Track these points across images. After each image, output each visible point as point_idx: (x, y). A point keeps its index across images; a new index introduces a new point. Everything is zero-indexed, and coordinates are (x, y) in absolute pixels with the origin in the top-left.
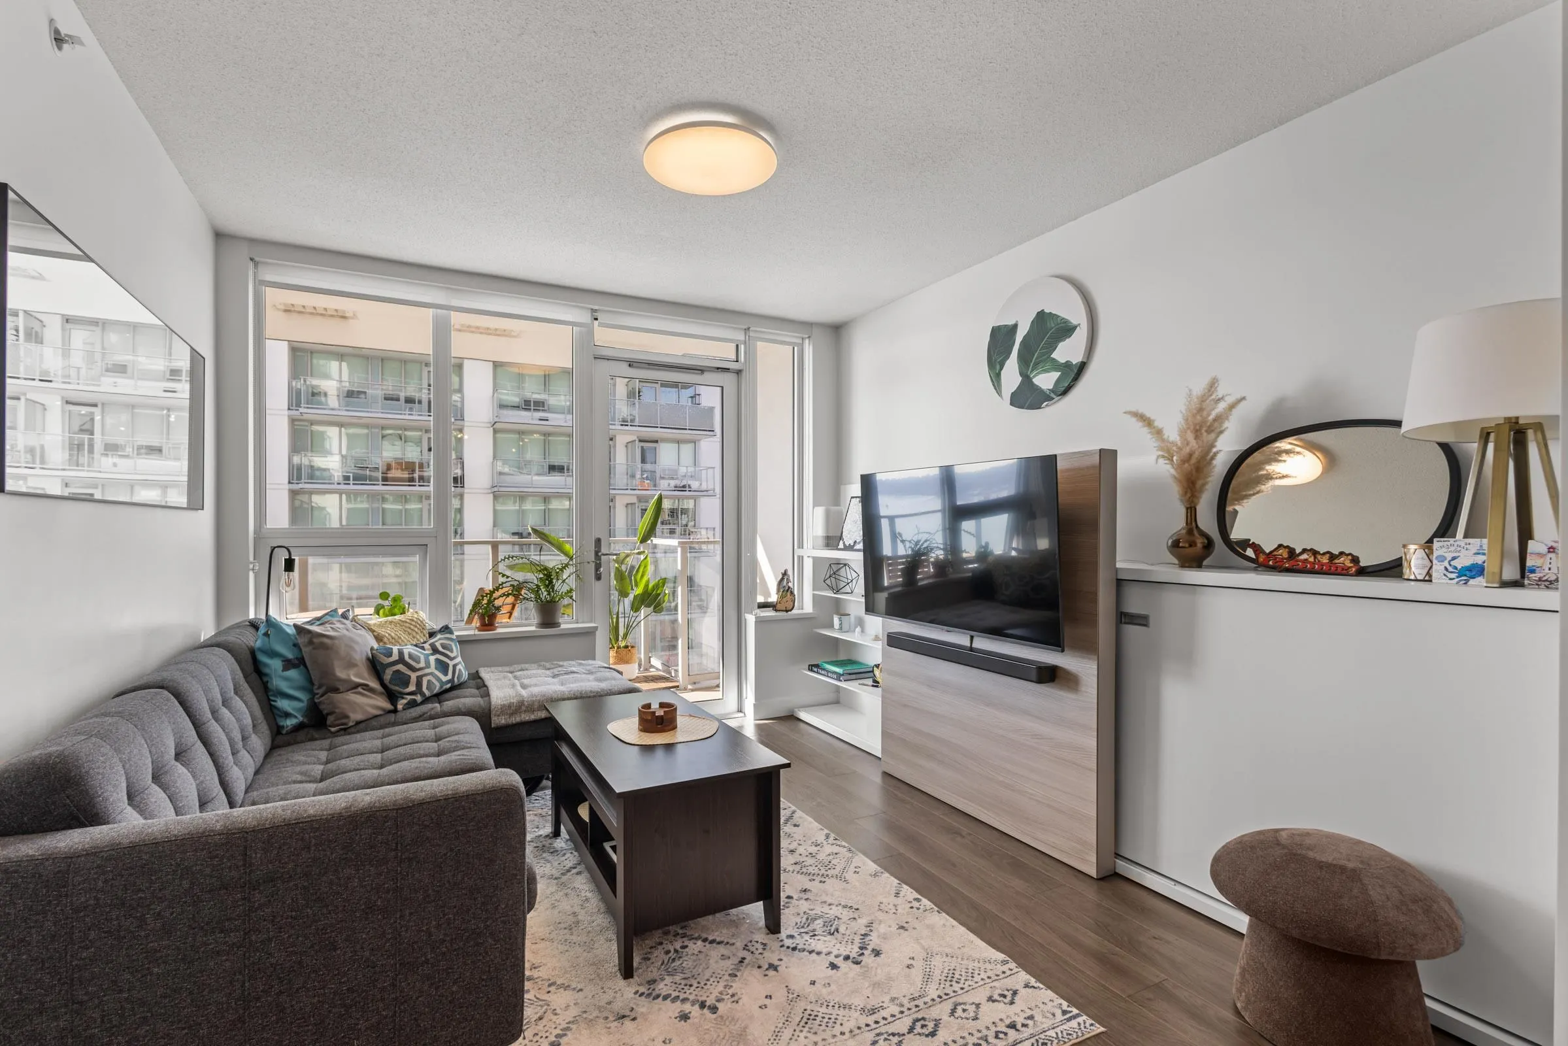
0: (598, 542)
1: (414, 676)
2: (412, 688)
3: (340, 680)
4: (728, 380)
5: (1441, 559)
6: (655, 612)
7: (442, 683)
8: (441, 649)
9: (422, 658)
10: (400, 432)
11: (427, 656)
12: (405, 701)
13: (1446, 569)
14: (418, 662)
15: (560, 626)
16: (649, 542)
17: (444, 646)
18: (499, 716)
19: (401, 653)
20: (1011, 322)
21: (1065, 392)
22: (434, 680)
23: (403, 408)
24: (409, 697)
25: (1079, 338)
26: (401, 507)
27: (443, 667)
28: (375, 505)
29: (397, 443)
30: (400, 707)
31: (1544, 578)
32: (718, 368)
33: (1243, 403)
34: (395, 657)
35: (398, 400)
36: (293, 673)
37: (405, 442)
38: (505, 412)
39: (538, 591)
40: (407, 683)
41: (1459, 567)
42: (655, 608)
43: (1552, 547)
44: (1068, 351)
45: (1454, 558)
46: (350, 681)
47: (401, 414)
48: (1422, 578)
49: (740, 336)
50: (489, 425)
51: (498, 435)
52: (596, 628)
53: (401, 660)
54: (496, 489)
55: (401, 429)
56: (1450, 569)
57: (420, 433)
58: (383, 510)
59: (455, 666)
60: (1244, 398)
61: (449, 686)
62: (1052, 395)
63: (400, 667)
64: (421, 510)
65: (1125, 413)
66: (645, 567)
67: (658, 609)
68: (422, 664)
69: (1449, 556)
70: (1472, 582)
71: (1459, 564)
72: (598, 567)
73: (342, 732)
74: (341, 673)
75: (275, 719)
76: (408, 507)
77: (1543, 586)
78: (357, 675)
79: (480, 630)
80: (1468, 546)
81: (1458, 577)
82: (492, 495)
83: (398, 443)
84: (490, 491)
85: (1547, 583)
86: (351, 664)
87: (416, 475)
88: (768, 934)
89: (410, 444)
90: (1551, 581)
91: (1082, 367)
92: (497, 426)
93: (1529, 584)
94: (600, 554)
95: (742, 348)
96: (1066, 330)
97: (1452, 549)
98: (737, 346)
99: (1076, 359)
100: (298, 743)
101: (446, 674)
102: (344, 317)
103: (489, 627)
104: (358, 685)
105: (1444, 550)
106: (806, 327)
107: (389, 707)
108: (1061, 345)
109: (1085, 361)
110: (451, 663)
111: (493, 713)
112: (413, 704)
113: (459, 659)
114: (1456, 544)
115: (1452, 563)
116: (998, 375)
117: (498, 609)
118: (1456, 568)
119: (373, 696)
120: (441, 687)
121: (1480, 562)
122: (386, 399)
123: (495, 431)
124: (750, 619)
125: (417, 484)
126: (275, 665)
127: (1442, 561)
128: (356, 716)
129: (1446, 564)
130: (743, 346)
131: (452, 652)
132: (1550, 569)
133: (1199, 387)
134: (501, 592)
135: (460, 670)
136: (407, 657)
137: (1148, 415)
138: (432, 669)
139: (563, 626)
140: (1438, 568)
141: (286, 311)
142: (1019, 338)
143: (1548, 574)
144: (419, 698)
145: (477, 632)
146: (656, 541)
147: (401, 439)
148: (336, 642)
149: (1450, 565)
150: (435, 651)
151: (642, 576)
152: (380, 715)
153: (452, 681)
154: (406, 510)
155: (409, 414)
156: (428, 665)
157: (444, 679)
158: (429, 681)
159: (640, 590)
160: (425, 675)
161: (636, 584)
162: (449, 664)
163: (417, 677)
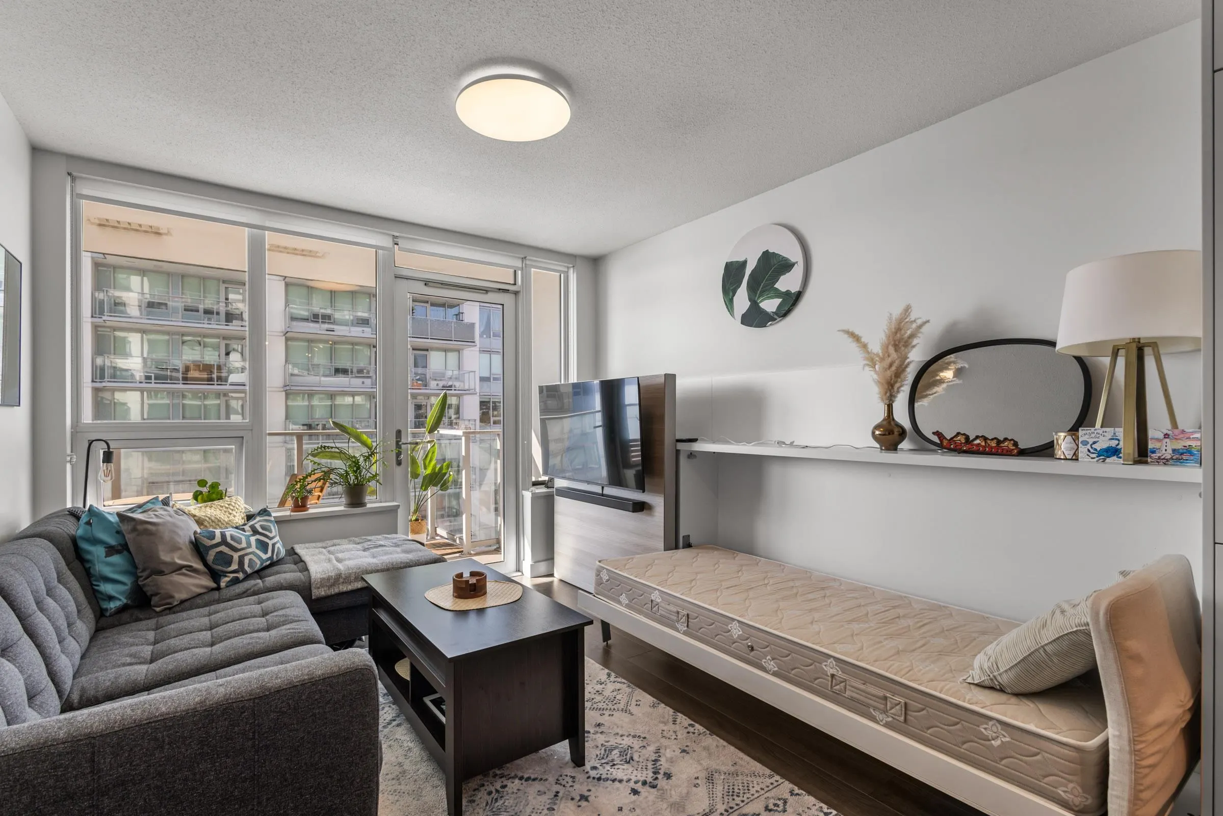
0: (399, 433)
1: (236, 556)
2: (234, 566)
3: (165, 563)
4: (507, 299)
5: (1085, 443)
6: (442, 490)
7: (262, 561)
8: (260, 530)
9: (243, 539)
10: (199, 339)
11: (248, 537)
12: (227, 579)
13: (1089, 451)
14: (240, 542)
15: (366, 506)
16: (436, 432)
17: (263, 527)
18: (319, 588)
19: (223, 535)
20: (742, 259)
21: (785, 315)
22: (255, 558)
23: (202, 318)
24: (232, 575)
25: (797, 273)
26: (200, 403)
27: (263, 546)
28: (175, 401)
29: (197, 348)
30: (223, 584)
31: (1162, 457)
32: (500, 289)
33: (927, 324)
34: (218, 539)
35: (197, 311)
36: (116, 559)
37: (204, 347)
38: (295, 323)
39: (347, 476)
40: (229, 563)
41: (1098, 449)
42: (442, 486)
43: (1166, 434)
44: (788, 283)
45: (1094, 443)
46: (175, 563)
47: (200, 323)
48: (1070, 458)
49: (518, 264)
50: (282, 334)
51: (289, 343)
52: (398, 506)
53: (224, 542)
54: (288, 388)
55: (200, 336)
56: (1092, 451)
57: (219, 340)
58: (183, 405)
59: (274, 545)
60: (928, 321)
61: (268, 563)
62: (776, 317)
63: (223, 548)
64: (219, 405)
65: (838, 331)
66: (433, 453)
67: (444, 487)
68: (244, 545)
69: (1091, 441)
70: (1108, 460)
71: (1098, 447)
72: (398, 454)
73: (168, 612)
74: (165, 557)
75: (98, 602)
76: (206, 403)
77: (1161, 463)
78: (180, 558)
79: (293, 511)
80: (1105, 433)
81: (1097, 457)
82: (284, 393)
83: (198, 348)
84: (282, 389)
85: (1164, 461)
86: (175, 548)
87: (215, 376)
88: (574, 767)
89: (209, 349)
90: (1167, 459)
91: (799, 296)
92: (288, 335)
93: (1151, 462)
94: (400, 443)
95: (519, 273)
96: (786, 266)
97: (1093, 435)
98: (515, 271)
99: (795, 288)
100: (122, 624)
101: (266, 552)
102: (158, 234)
103: (302, 508)
104: (182, 567)
105: (1087, 436)
106: (571, 258)
107: (214, 585)
108: (782, 278)
109: (801, 290)
110: (270, 543)
111: (313, 586)
112: (236, 581)
113: (277, 538)
114: (1096, 432)
115: (1093, 446)
116: (731, 300)
117: (310, 492)
118: (1096, 450)
119: (197, 576)
120: (262, 564)
121: (1114, 446)
122: (185, 310)
123: (287, 340)
124: (527, 496)
125: (216, 383)
126: (98, 552)
127: (1086, 445)
128: (180, 596)
129: (1089, 447)
130: (520, 272)
131: (271, 532)
132: (1166, 450)
133: (897, 312)
134: (313, 477)
135: (278, 548)
136: (229, 539)
137: (857, 332)
138: (254, 549)
139: (369, 506)
140: (1083, 450)
141: (100, 225)
142: (748, 272)
143: (1164, 454)
144: (241, 576)
145: (291, 513)
146: (443, 431)
147: (200, 345)
148: (160, 528)
149: (1092, 448)
150: (255, 532)
151: (431, 461)
152: (204, 593)
153: (271, 558)
154: (205, 406)
155: (208, 324)
156: (249, 545)
157: (264, 557)
158: (250, 560)
159: (429, 471)
160: (247, 554)
161: (425, 468)
162: (268, 544)
163: (239, 557)
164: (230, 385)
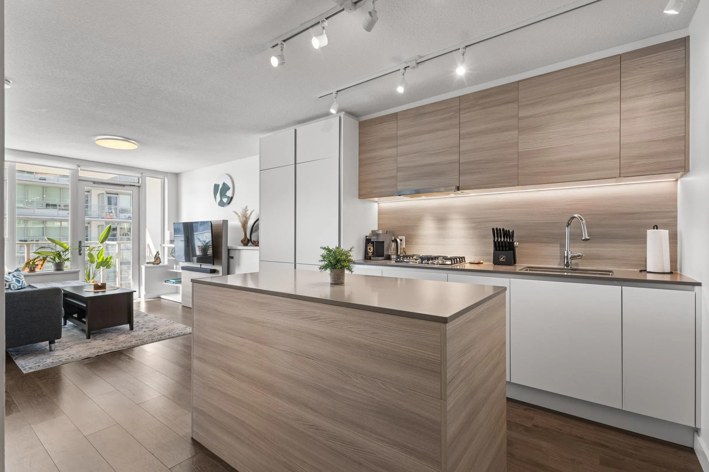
0: (80, 242)
1: (8, 284)
2: (7, 287)
4: (135, 189)
6: (107, 268)
7: (18, 286)
8: (17, 276)
9: (10, 279)
11: (12, 278)
14: (9, 279)
16: (105, 243)
17: (17, 275)
20: (218, 184)
21: (229, 203)
22: (15, 285)
25: (231, 190)
27: (19, 282)
32: (131, 185)
33: (254, 212)
39: (54, 259)
42: (106, 267)
44: (229, 194)
49: (140, 175)
52: (79, 271)
59: (22, 281)
60: (254, 210)
61: (20, 287)
62: (226, 204)
66: (102, 252)
67: (108, 267)
68: (10, 280)
72: (80, 250)
79: (29, 272)
88: (130, 331)
91: (232, 198)
94: (81, 246)
95: (140, 179)
96: (228, 189)
98: (139, 178)
99: (230, 196)
103: (33, 271)
106: (165, 174)
108: (228, 192)
109: (232, 196)
110: (21, 281)
113: (24, 279)
116: (216, 197)
117: (37, 265)
120: (18, 287)
124: (143, 267)
130: (141, 179)
131: (21, 277)
133: (244, 207)
134: (39, 259)
135: (24, 283)
137: (236, 211)
138: (14, 281)
139: (65, 271)
142: (220, 188)
145: (27, 273)
146: (107, 242)
150: (14, 277)
151: (101, 255)
153: (21, 286)
156: (13, 281)
157: (19, 285)
159: (100, 260)
161: (98, 258)
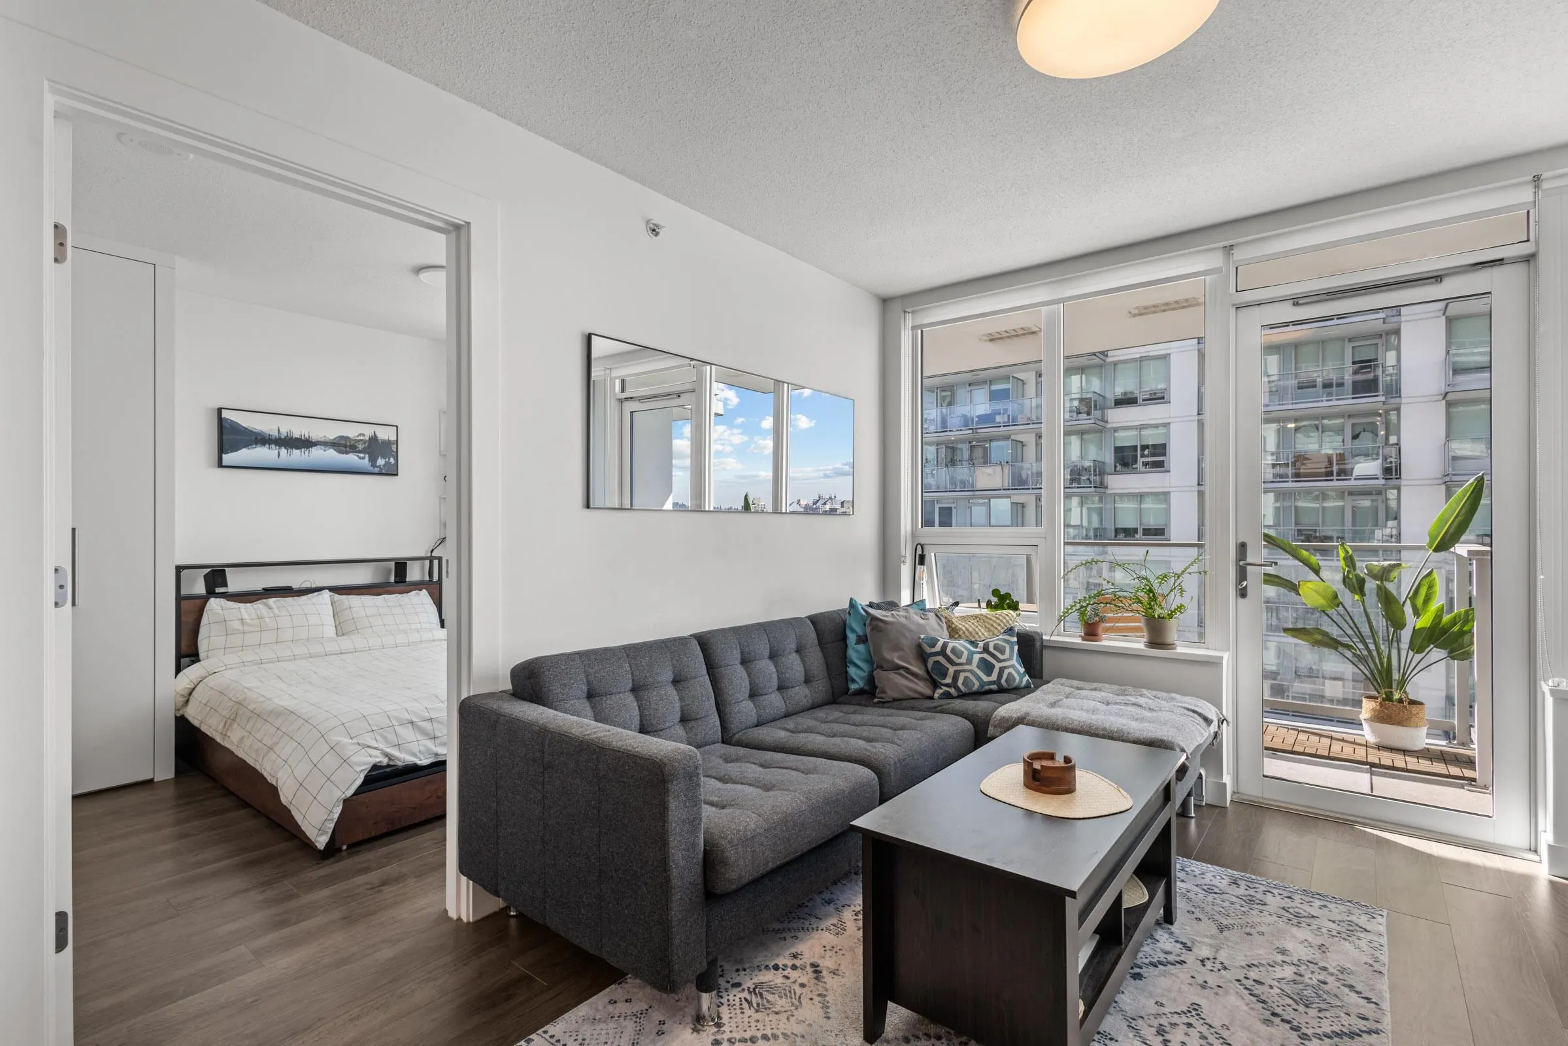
1: (952, 669)
2: (948, 680)
3: (887, 660)
4: (1503, 278)
7: (982, 683)
8: (991, 649)
10: (1317, 422)
11: (971, 654)
12: (941, 691)
14: (960, 657)
15: (1175, 649)
18: (996, 727)
19: (945, 646)
22: (972, 678)
23: (1321, 394)
24: (945, 688)
26: (1318, 505)
27: (987, 667)
28: (1286, 504)
29: (1312, 434)
30: (936, 695)
34: (938, 648)
35: (1315, 386)
36: (861, 647)
37: (1323, 432)
38: (1461, 378)
40: (944, 676)
42: (1452, 651)
46: (893, 662)
47: (1318, 401)
50: (1441, 397)
51: (1453, 410)
53: (943, 652)
54: (1447, 479)
55: (1317, 419)
57: (1342, 420)
58: (1296, 508)
61: (992, 686)
63: (940, 658)
64: (1343, 508)
66: (1430, 587)
67: (1459, 653)
68: (965, 661)
73: (881, 705)
74: (888, 655)
75: (847, 683)
76: (1326, 505)
78: (900, 658)
82: (1443, 487)
83: (1314, 434)
84: (1440, 481)
86: (897, 648)
87: (1335, 468)
89: (1331, 433)
92: (1450, 397)
94: (1243, 563)
95: (1533, 214)
100: (837, 703)
101: (989, 674)
103: (1092, 638)
104: (899, 667)
107: (928, 692)
110: (998, 665)
111: (991, 722)
112: (947, 695)
119: (915, 680)
120: (983, 686)
122: (1299, 388)
123: (1449, 405)
124: (1547, 692)
126: (852, 638)
128: (891, 693)
136: (948, 651)
138: (974, 667)
139: (1179, 650)
144: (952, 691)
145: (1079, 640)
147: (1318, 429)
148: (889, 627)
151: (1427, 600)
152: (918, 698)
153: (997, 682)
154: (1324, 508)
155: (1327, 400)
156: (969, 662)
157: (986, 680)
158: (966, 678)
159: (1424, 621)
160: (964, 671)
161: (1417, 615)
162: (994, 666)
163: (955, 671)
164: (1355, 479)
